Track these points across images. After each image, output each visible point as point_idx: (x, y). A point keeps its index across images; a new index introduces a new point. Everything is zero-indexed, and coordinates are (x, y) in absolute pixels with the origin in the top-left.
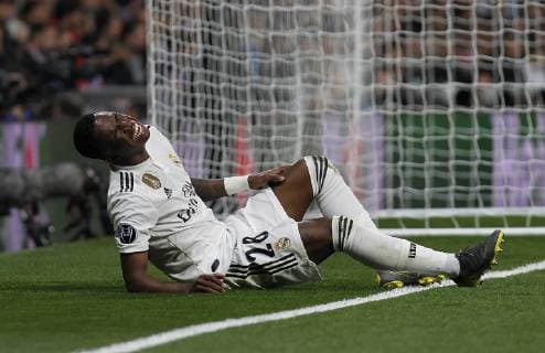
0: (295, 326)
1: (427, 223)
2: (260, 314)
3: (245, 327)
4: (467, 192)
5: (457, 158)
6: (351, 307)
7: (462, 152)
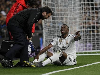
0: (71, 71)
1: (92, 53)
2: (65, 69)
3: (62, 71)
4: (98, 47)
5: (97, 42)
6: (80, 68)
7: (97, 41)
